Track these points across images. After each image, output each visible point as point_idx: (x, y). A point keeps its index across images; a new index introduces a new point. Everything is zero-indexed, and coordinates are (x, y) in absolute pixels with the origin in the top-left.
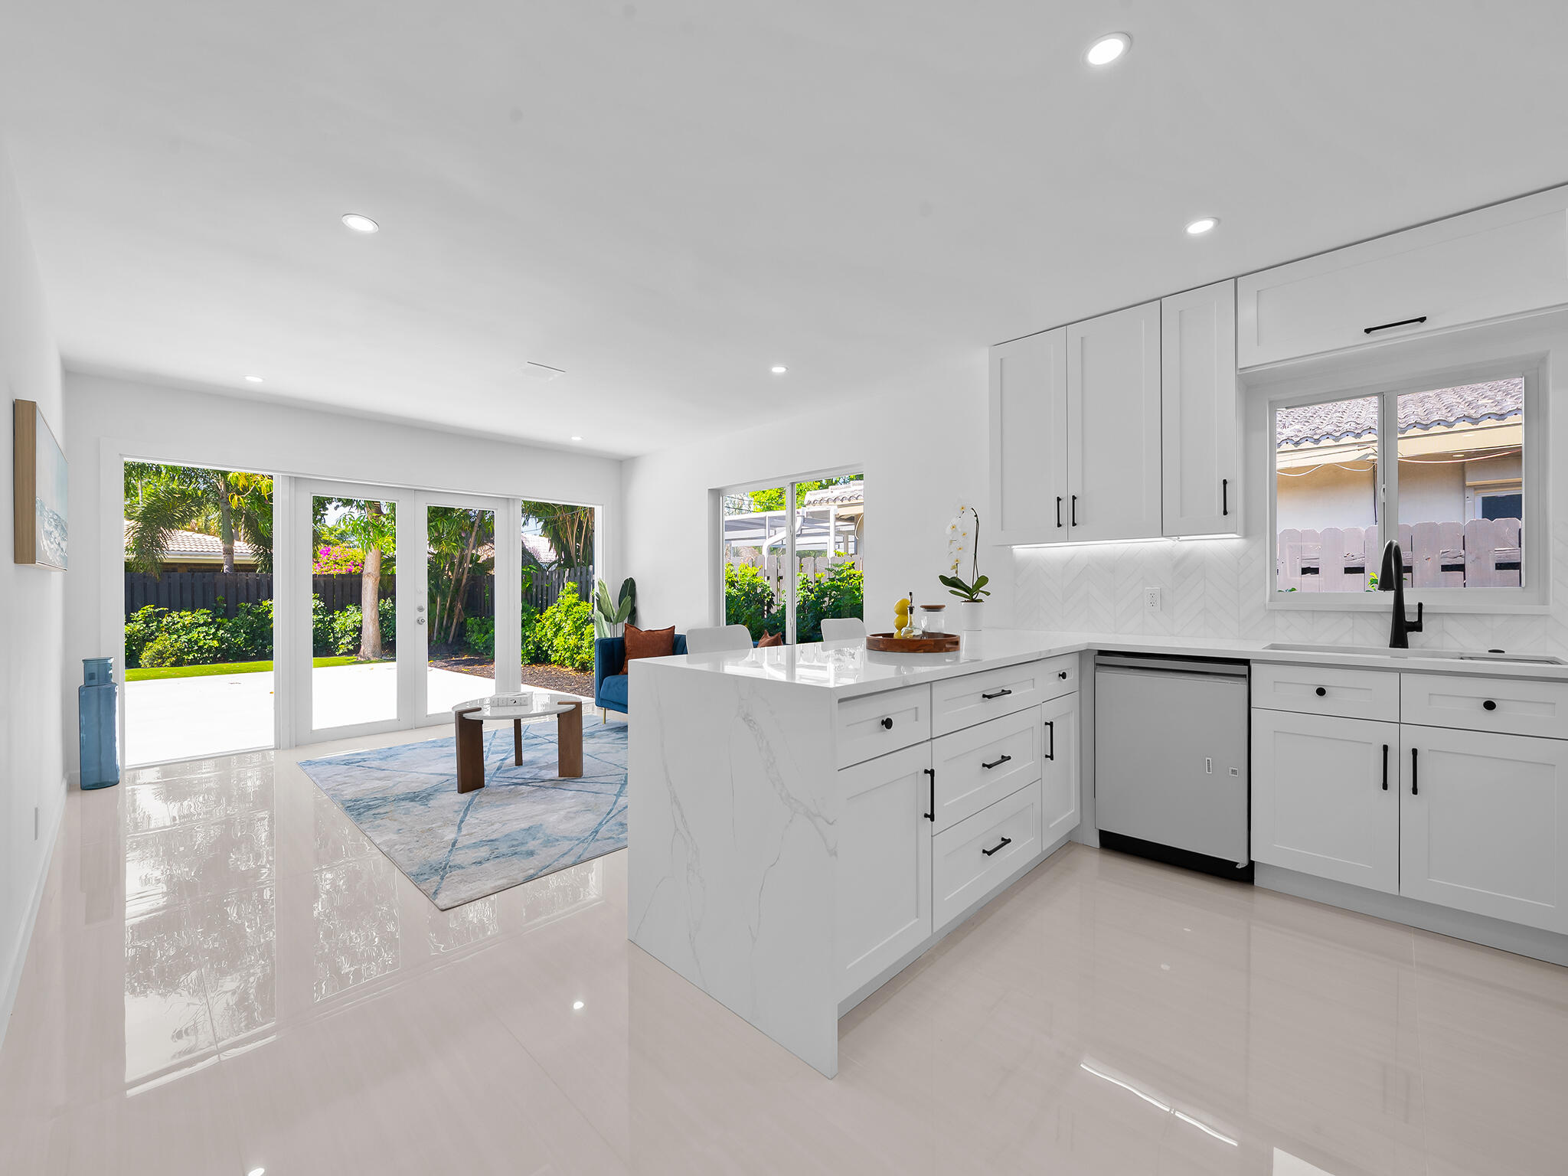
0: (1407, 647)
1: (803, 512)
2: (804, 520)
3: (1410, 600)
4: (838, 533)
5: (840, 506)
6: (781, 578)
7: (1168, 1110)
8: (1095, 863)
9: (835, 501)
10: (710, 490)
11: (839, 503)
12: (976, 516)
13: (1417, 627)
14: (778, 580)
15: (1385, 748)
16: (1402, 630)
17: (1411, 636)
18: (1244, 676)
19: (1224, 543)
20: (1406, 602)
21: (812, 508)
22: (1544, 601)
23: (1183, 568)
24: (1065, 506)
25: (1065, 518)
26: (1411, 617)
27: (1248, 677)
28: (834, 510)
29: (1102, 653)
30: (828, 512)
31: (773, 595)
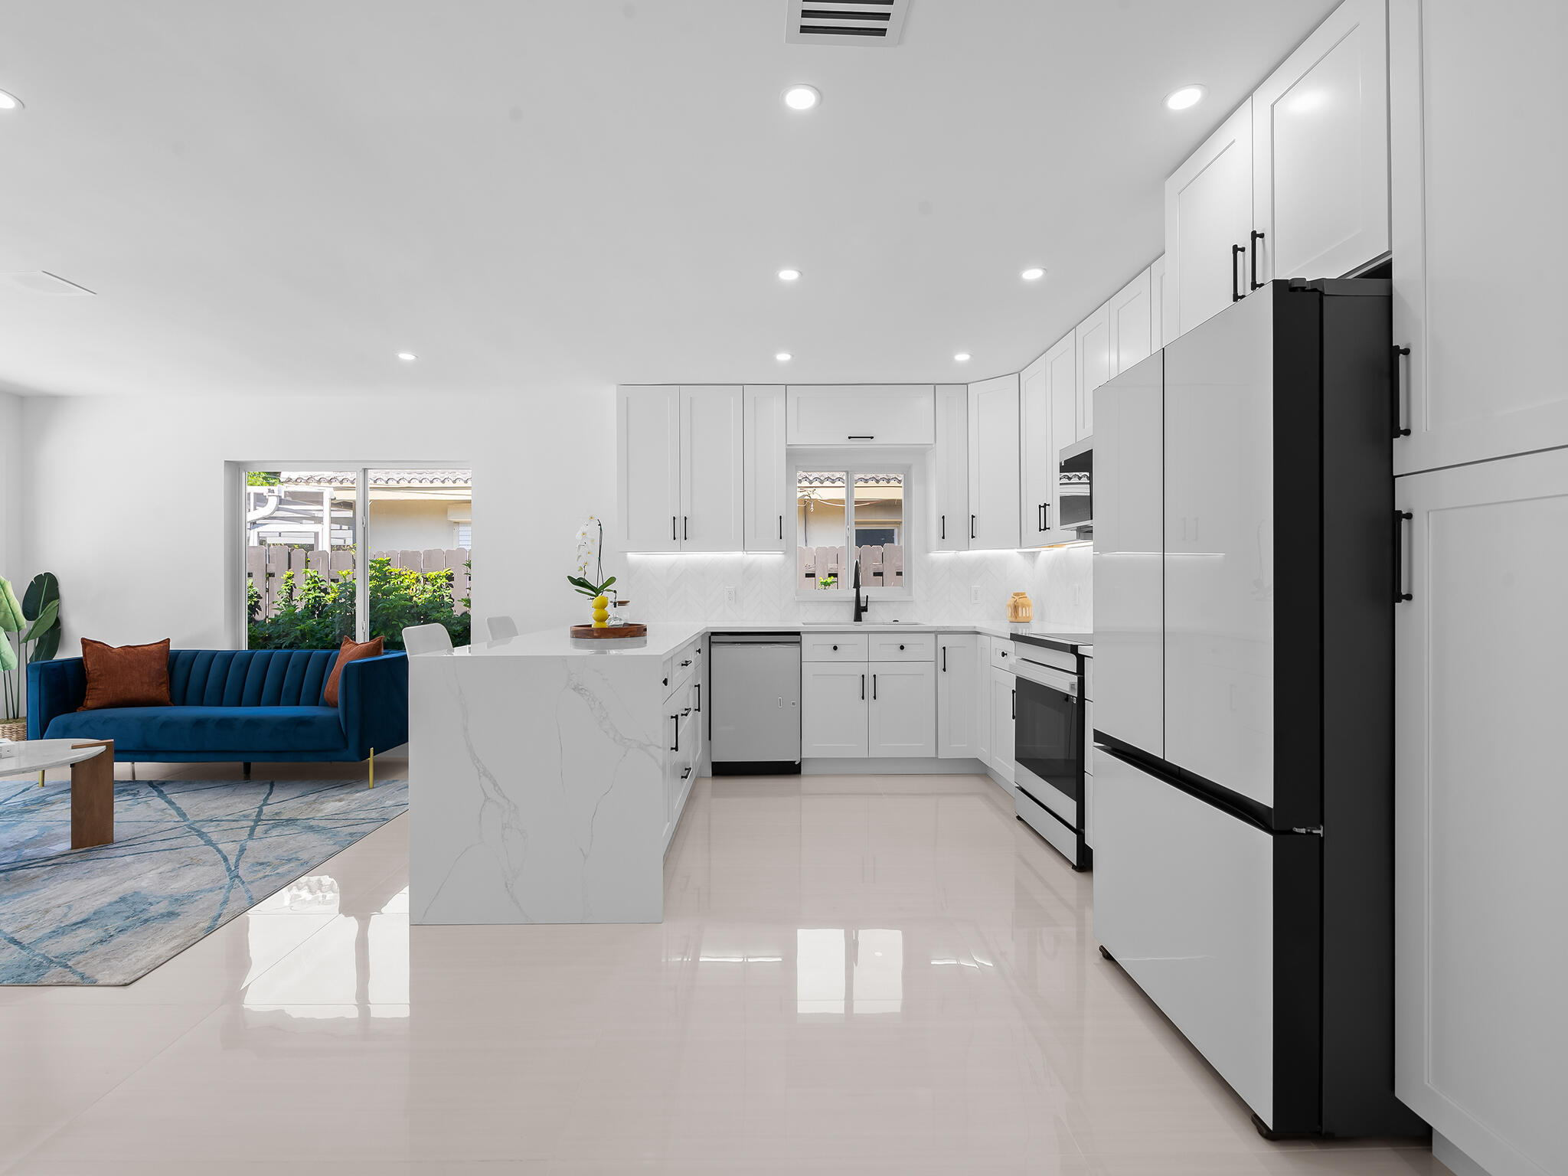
0: (861, 621)
1: (279, 491)
2: (281, 501)
3: (863, 595)
4: (334, 520)
5: (337, 489)
6: (272, 575)
7: (741, 960)
8: (709, 784)
9: (330, 481)
10: (226, 462)
11: (337, 484)
12: (600, 525)
13: (865, 609)
14: (267, 579)
15: (863, 676)
16: (860, 610)
17: (863, 614)
18: (798, 642)
19: (771, 558)
20: (861, 596)
21: (292, 488)
22: (910, 594)
23: (748, 573)
24: (680, 524)
25: (680, 532)
26: (863, 604)
27: (799, 643)
28: (328, 493)
29: (713, 634)
30: (321, 494)
31: (259, 597)
